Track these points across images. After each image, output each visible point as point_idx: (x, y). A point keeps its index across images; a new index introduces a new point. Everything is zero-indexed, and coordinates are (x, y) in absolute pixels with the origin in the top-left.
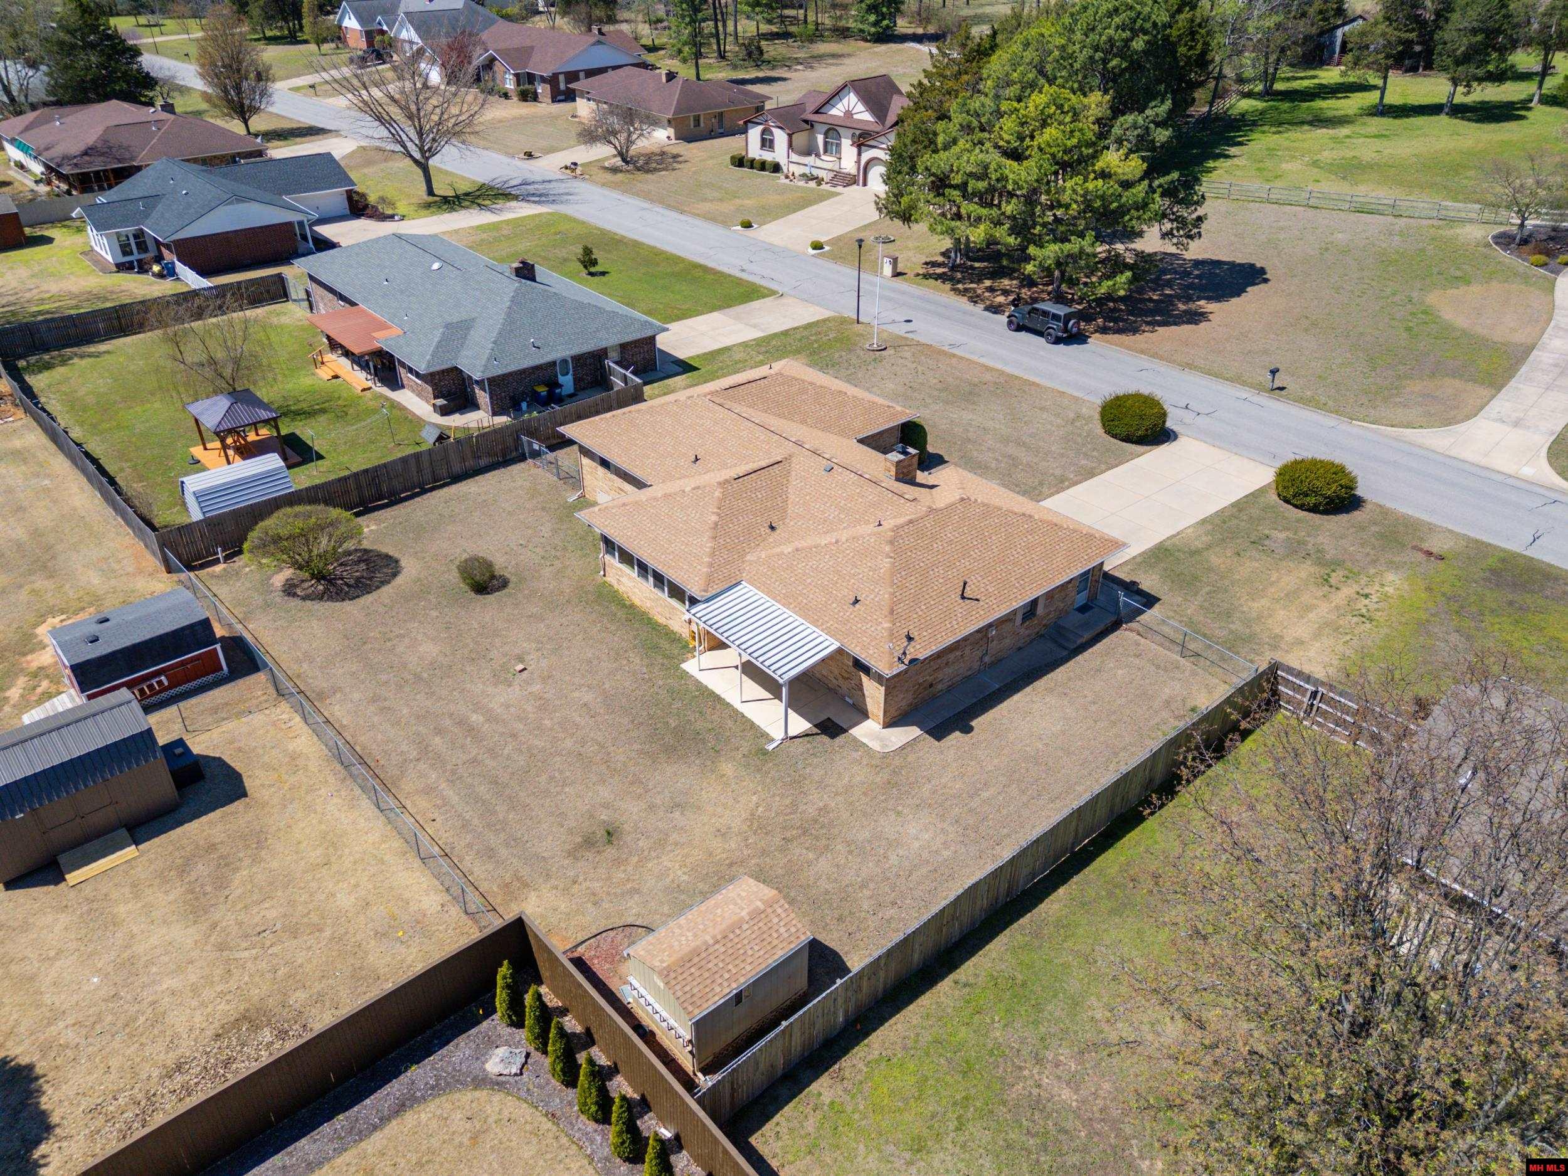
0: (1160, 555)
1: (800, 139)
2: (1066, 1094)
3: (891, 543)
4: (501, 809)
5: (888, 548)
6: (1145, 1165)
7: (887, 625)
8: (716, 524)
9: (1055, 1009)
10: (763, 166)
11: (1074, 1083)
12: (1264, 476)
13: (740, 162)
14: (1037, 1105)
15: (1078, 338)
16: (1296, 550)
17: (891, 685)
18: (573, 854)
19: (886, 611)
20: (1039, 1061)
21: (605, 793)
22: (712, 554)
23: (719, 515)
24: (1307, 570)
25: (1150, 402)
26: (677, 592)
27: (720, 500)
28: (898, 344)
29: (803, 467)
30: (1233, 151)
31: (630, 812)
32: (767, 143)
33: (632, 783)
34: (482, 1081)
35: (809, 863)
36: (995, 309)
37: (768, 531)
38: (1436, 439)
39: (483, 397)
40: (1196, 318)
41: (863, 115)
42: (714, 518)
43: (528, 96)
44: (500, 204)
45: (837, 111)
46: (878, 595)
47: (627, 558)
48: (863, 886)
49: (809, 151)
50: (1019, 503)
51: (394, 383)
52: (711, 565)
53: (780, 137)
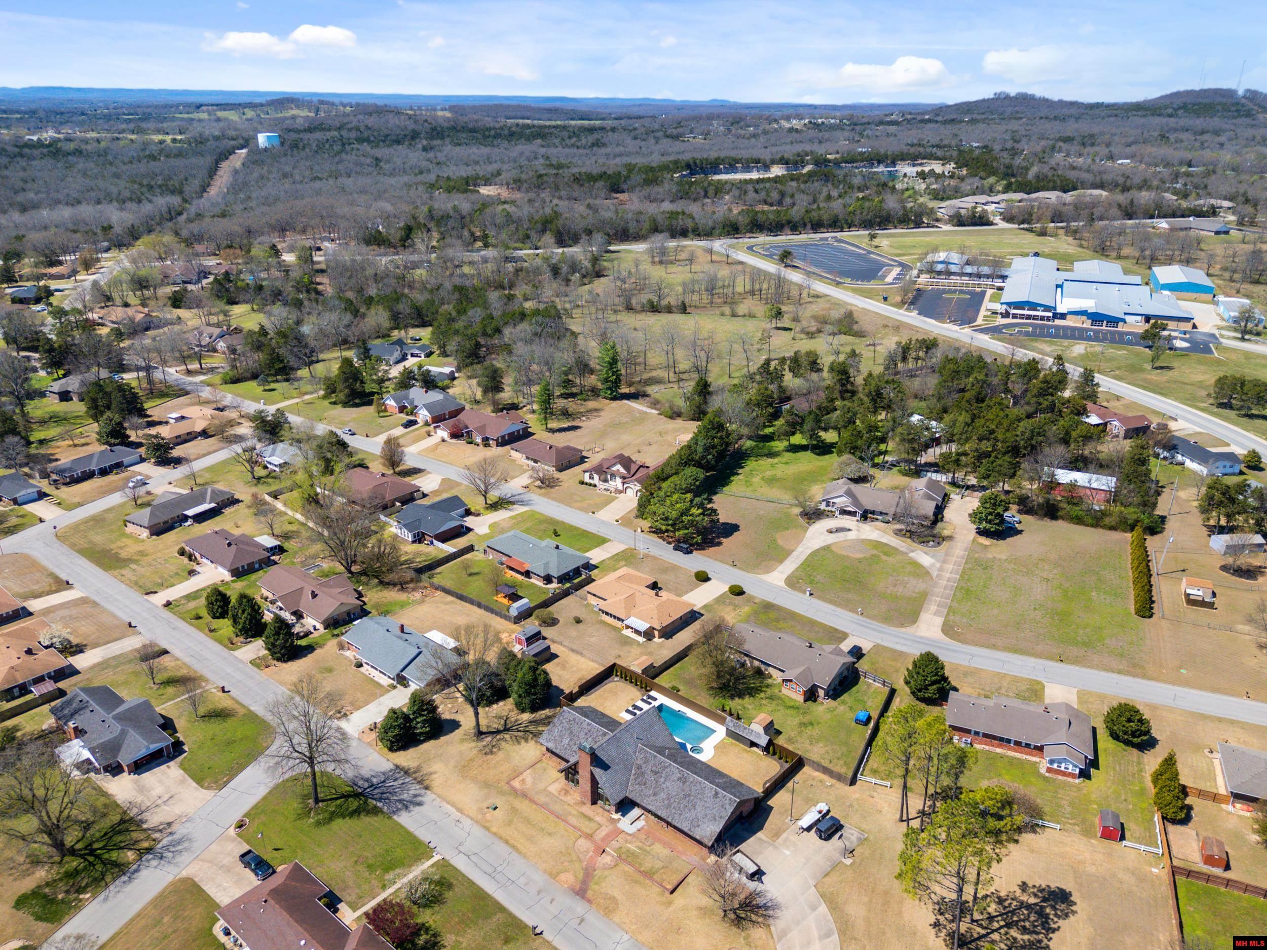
0: (705, 606)
1: (603, 477)
3: (655, 606)
5: (655, 608)
7: (657, 622)
10: (591, 485)
12: (726, 588)
13: (582, 483)
15: (691, 552)
16: (730, 604)
17: (659, 631)
19: (657, 619)
22: (624, 612)
24: (731, 607)
25: (705, 572)
26: (619, 619)
28: (646, 556)
29: (637, 594)
30: (740, 471)
32: (591, 478)
33: (622, 647)
34: (613, 684)
36: (669, 543)
37: (634, 607)
38: (765, 577)
39: (555, 580)
40: (719, 544)
41: (622, 470)
43: (487, 445)
44: (511, 507)
45: (615, 469)
47: (607, 614)
49: (606, 481)
50: (678, 598)
51: (530, 578)
52: (624, 614)
53: (596, 477)
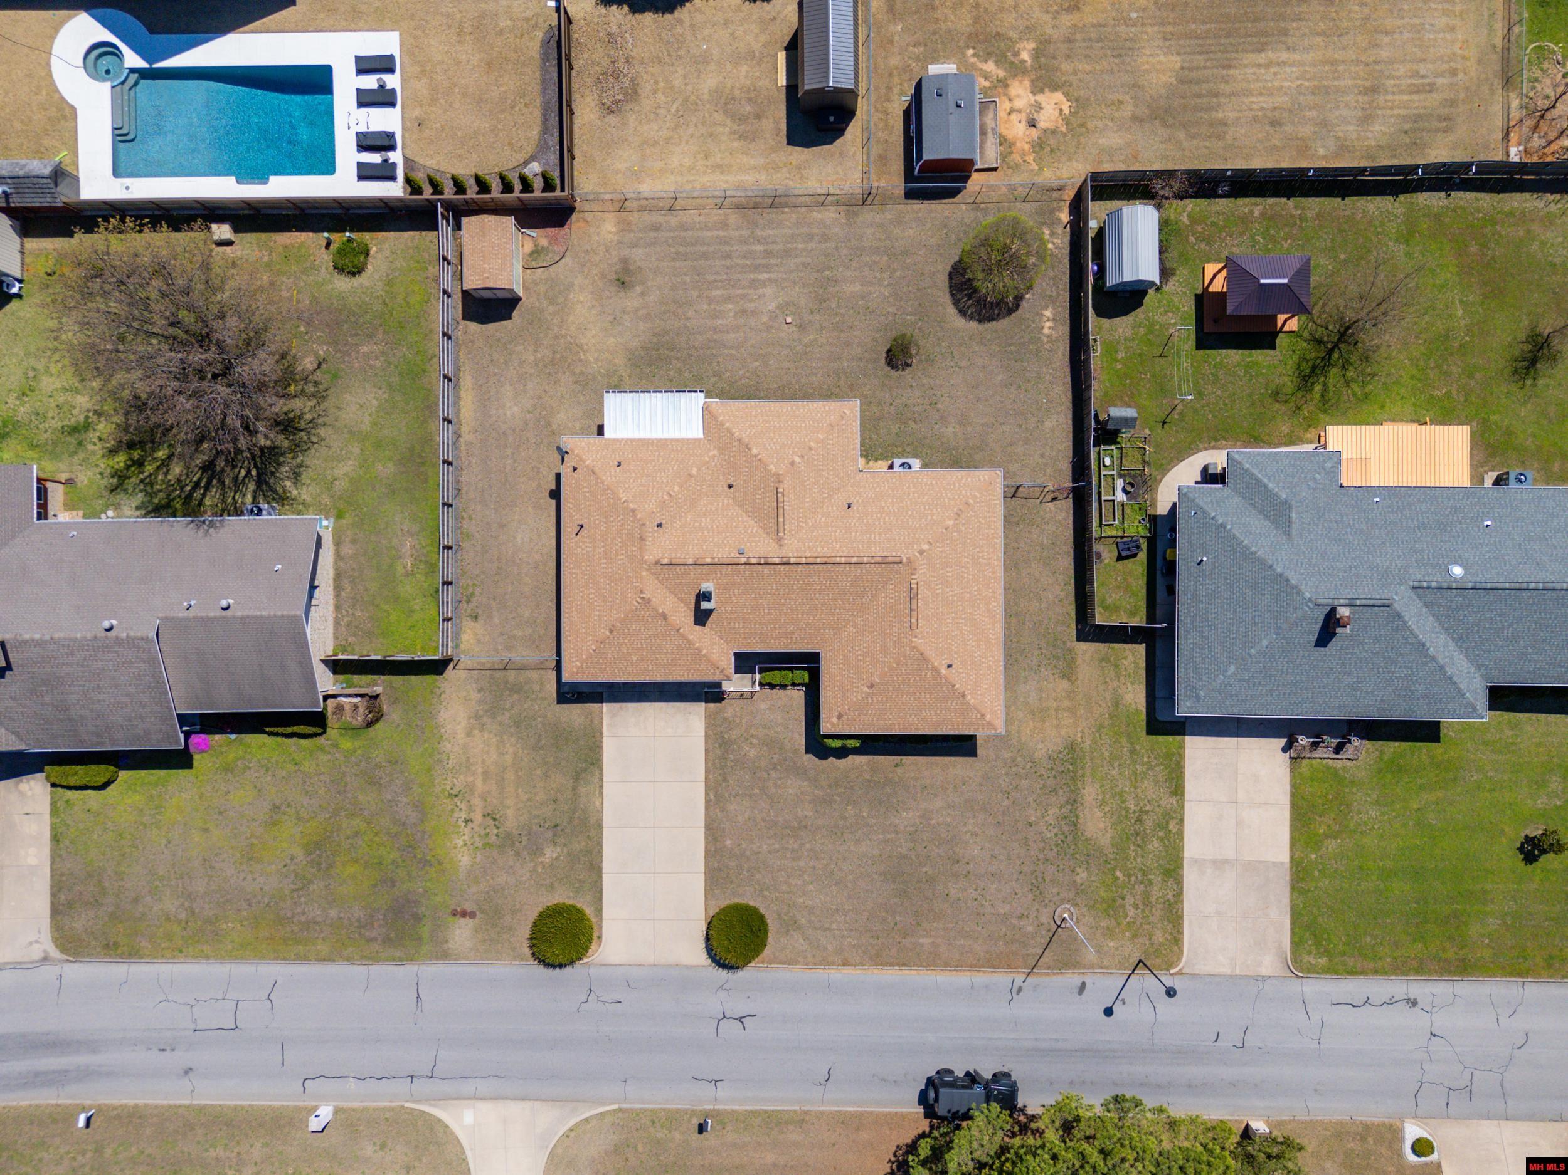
2: (365, 349)
3: (633, 511)
4: (682, 249)
5: (632, 506)
6: (325, 348)
7: (588, 463)
8: (749, 449)
9: (395, 380)
11: (367, 356)
14: (370, 336)
18: (625, 261)
19: (596, 469)
20: (383, 353)
21: (653, 297)
22: (729, 430)
23: (755, 456)
27: (766, 465)
31: (631, 300)
33: (648, 314)
34: (533, 158)
35: (535, 351)
37: (730, 482)
42: (755, 451)
46: (610, 476)
48: (506, 363)
52: (722, 424)
